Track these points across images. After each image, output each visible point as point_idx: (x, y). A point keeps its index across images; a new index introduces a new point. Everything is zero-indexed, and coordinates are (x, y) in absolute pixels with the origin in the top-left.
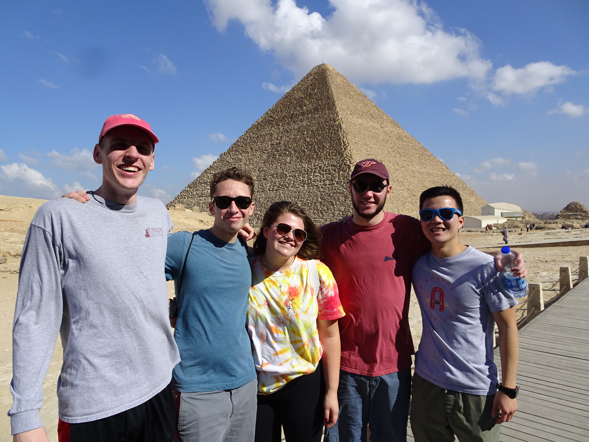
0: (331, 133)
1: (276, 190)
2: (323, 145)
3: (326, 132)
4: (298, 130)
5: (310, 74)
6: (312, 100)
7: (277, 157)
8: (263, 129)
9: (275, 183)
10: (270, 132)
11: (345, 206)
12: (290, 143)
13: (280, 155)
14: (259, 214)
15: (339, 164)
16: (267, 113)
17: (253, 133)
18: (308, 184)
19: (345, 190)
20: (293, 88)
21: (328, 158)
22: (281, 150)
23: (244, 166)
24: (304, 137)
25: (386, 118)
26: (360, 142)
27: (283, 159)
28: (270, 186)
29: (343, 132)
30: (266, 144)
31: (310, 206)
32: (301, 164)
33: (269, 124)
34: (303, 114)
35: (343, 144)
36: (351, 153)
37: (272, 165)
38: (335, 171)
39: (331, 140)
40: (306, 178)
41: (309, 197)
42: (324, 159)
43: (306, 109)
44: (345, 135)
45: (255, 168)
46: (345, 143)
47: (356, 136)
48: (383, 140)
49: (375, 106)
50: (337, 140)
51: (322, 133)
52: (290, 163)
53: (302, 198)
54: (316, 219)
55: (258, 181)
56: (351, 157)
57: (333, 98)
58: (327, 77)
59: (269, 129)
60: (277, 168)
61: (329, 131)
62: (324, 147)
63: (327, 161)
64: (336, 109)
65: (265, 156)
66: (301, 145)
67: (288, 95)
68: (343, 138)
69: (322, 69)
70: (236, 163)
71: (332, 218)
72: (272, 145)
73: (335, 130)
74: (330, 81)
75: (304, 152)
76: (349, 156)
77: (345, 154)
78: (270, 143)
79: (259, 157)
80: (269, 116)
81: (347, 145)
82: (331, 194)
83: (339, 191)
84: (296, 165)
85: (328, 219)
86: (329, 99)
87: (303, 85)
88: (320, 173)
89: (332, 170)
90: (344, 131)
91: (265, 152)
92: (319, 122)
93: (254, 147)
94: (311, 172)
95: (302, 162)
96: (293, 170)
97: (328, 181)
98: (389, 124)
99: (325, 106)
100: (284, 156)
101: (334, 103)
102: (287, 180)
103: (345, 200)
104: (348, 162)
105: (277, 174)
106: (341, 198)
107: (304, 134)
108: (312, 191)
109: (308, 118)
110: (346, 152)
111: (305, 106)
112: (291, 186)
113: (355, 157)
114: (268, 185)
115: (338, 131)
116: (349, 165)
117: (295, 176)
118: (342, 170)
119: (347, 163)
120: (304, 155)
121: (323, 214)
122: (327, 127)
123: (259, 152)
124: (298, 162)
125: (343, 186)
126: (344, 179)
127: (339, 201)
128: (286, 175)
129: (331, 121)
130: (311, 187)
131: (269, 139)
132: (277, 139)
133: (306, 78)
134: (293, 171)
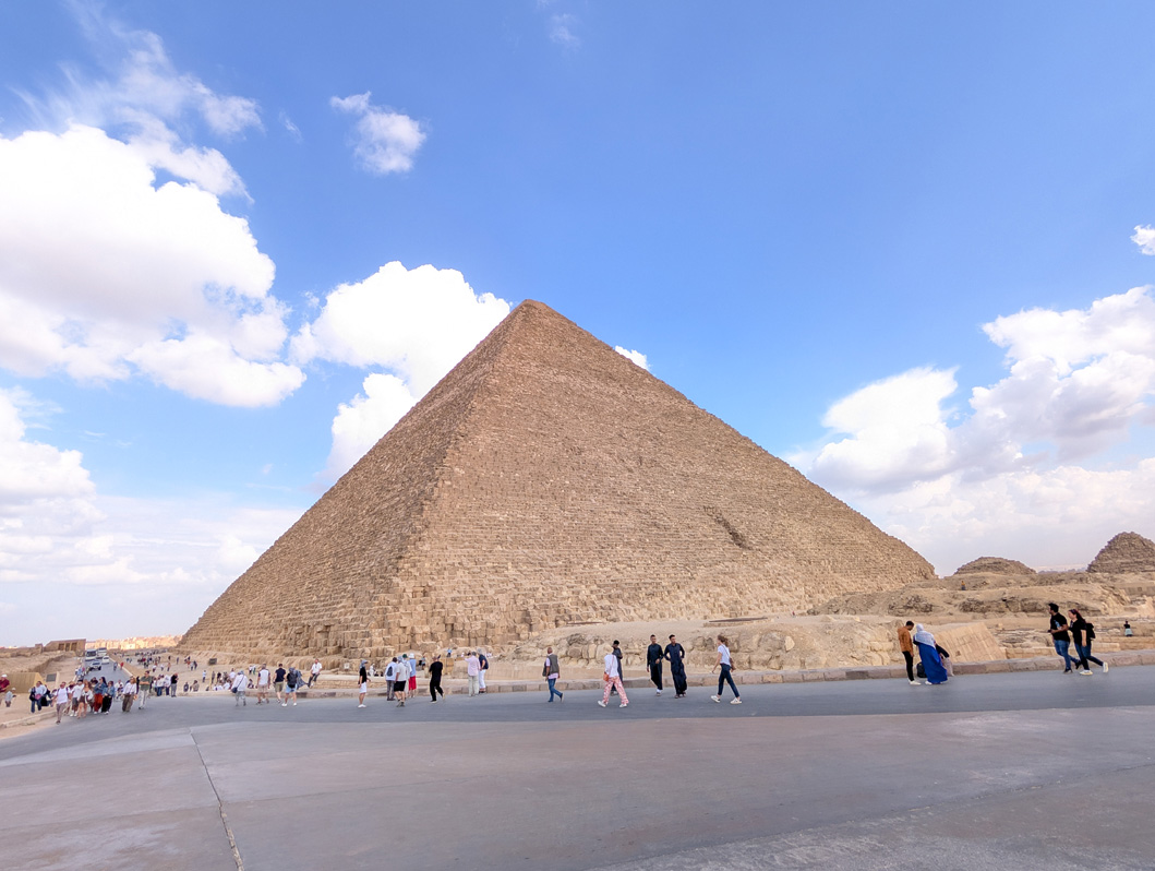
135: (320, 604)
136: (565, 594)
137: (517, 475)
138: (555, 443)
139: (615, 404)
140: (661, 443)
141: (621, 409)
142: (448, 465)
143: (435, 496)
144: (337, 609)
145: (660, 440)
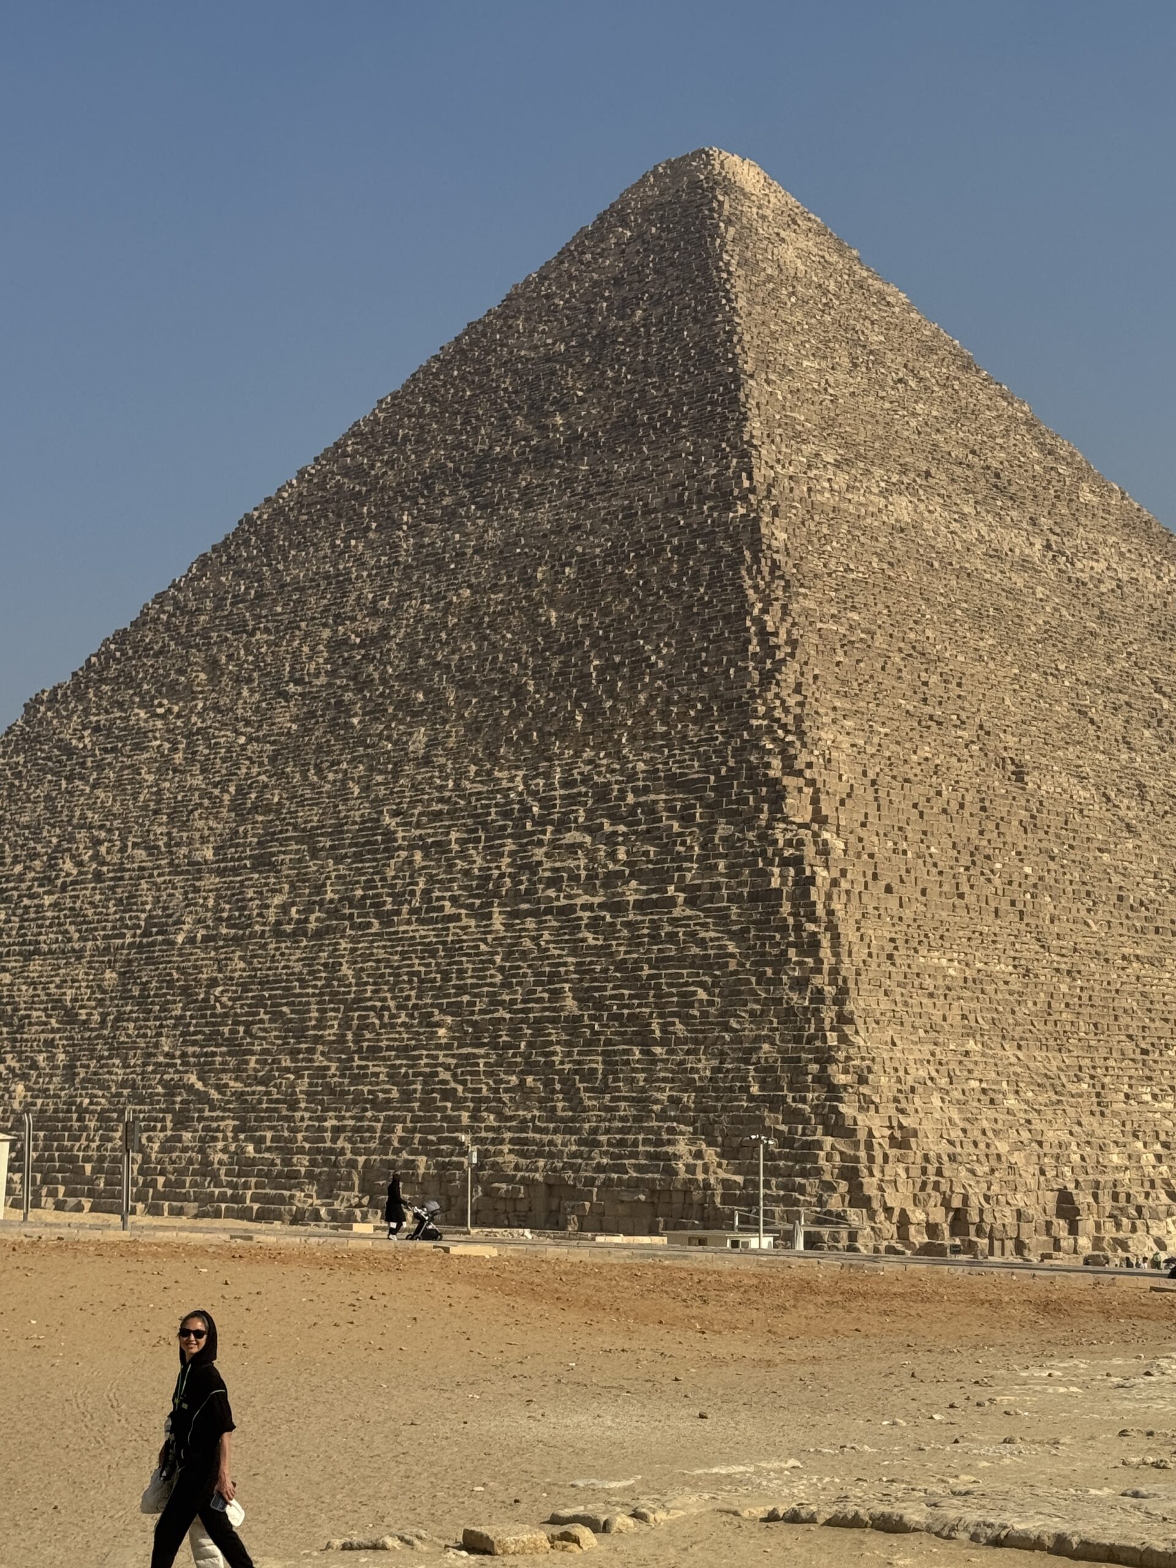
0: (695, 582)
1: (319, 934)
2: (639, 650)
3: (665, 570)
4: (503, 557)
5: (617, 214)
6: (610, 374)
7: (355, 721)
8: (298, 547)
9: (319, 889)
10: (335, 565)
11: (722, 1053)
12: (444, 635)
13: (375, 712)
14: (190, 1088)
15: (717, 773)
16: (336, 452)
17: (239, 574)
18: (515, 896)
19: (732, 948)
20: (509, 298)
21: (654, 737)
22: (384, 681)
23: (151, 778)
24: (528, 598)
25: (1095, 500)
26: (880, 641)
27: (389, 738)
28: (284, 908)
29: (766, 570)
30: (303, 640)
31: (507, 1046)
32: (489, 773)
33: (339, 516)
34: (544, 457)
35: (754, 647)
36: (801, 704)
37: (319, 771)
38: (686, 819)
39: (689, 617)
40: (506, 860)
41: (506, 985)
42: (633, 738)
43: (568, 425)
44: (780, 593)
45: (216, 792)
46: (773, 641)
47: (859, 600)
48: (1048, 634)
49: (1030, 424)
50: (727, 618)
51: (640, 576)
52: (426, 761)
53: (461, 990)
54: (531, 1135)
55: (221, 873)
56: (801, 734)
57: (733, 362)
58: (715, 230)
59: (333, 546)
60: (342, 792)
61: (683, 564)
62: (640, 662)
63: (647, 755)
64: (739, 429)
65: (284, 719)
66: (506, 652)
67: (473, 343)
68: (764, 611)
69: (695, 185)
70: (109, 758)
71: (628, 1130)
72: (337, 645)
73: (719, 556)
74: (731, 258)
75: (519, 692)
76: (784, 727)
77: (762, 710)
78: (326, 633)
79: (248, 723)
80: (345, 467)
81: (779, 655)
82: (646, 971)
83: (695, 950)
84: (461, 774)
85: (603, 1138)
86: (710, 367)
87: (571, 277)
88: (593, 830)
89: (671, 809)
90: (775, 566)
91: (292, 688)
92: (630, 507)
93: (230, 657)
94: (541, 822)
95: (493, 757)
96: (436, 807)
97: (634, 884)
98: (1111, 540)
99: (677, 408)
100: (394, 717)
101: (738, 389)
102: (390, 873)
103: (724, 1013)
104: (776, 762)
105: (338, 830)
106: (702, 995)
107: (529, 582)
108: (527, 943)
109: (569, 482)
110: (770, 695)
111: (563, 409)
112: (412, 911)
113: (827, 735)
114: (277, 900)
115: (735, 563)
116: (777, 781)
117: (442, 846)
118: (732, 816)
119: (768, 765)
120: (516, 715)
121: (576, 1104)
122: (676, 541)
123: (252, 691)
124: (475, 760)
125: (722, 917)
126: (733, 871)
127: (686, 1019)
128: (389, 836)
129: (701, 503)
130: (530, 923)
131: (326, 609)
132: (374, 613)
133: (589, 235)
134: (438, 815)
135: (558, 1139)
137: (933, 850)
138: (967, 746)
139: (1040, 596)
140: (1169, 733)
141: (1057, 615)
142: (798, 820)
143: (820, 910)
144: (677, 1157)
145: (1166, 723)
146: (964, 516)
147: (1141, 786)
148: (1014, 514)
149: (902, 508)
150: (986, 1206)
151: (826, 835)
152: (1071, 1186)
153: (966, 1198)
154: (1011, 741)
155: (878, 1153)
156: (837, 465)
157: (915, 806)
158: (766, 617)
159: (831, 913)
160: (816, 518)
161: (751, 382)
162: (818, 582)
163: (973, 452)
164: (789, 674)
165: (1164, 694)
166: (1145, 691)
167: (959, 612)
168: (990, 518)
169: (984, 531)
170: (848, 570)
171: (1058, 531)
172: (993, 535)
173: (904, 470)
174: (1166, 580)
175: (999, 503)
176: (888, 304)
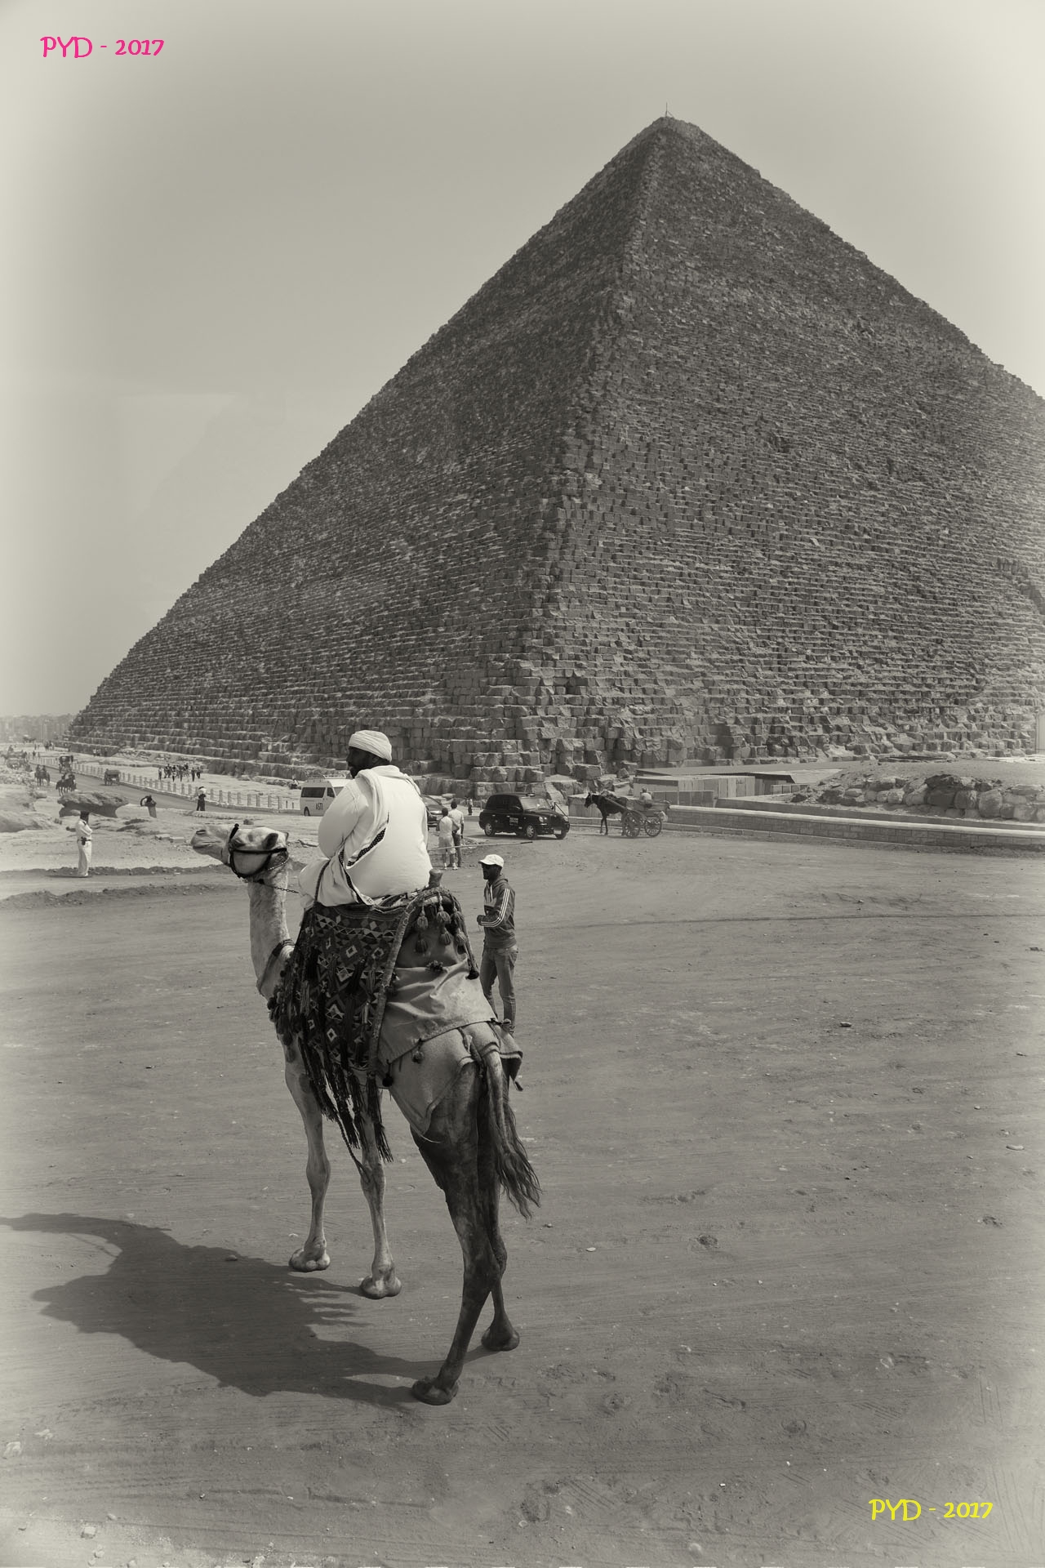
32: (442, 467)
42: (510, 432)
57: (634, 214)
63: (511, 441)
64: (624, 245)
76: (586, 410)
86: (624, 219)
94: (451, 490)
97: (474, 521)
101: (630, 225)
135: (376, 693)
136: (781, 703)
137: (687, 488)
138: (744, 428)
139: (840, 350)
140: (923, 433)
141: (851, 361)
142: (572, 467)
143: (561, 524)
144: (421, 704)
145: (922, 427)
146: (795, 304)
147: (890, 463)
148: (837, 307)
149: (745, 295)
150: (638, 736)
151: (589, 476)
152: (730, 723)
153: (621, 732)
154: (786, 428)
155: (544, 697)
156: (697, 268)
157: (682, 461)
158: (598, 346)
159: (569, 525)
160: (666, 294)
161: (644, 223)
162: (651, 328)
163: (814, 273)
164: (599, 376)
165: (925, 411)
166: (911, 409)
167: (768, 353)
168: (816, 307)
169: (807, 311)
170: (680, 322)
171: (867, 318)
172: (814, 316)
173: (753, 276)
174: (945, 350)
175: (825, 300)
176: (774, 197)
